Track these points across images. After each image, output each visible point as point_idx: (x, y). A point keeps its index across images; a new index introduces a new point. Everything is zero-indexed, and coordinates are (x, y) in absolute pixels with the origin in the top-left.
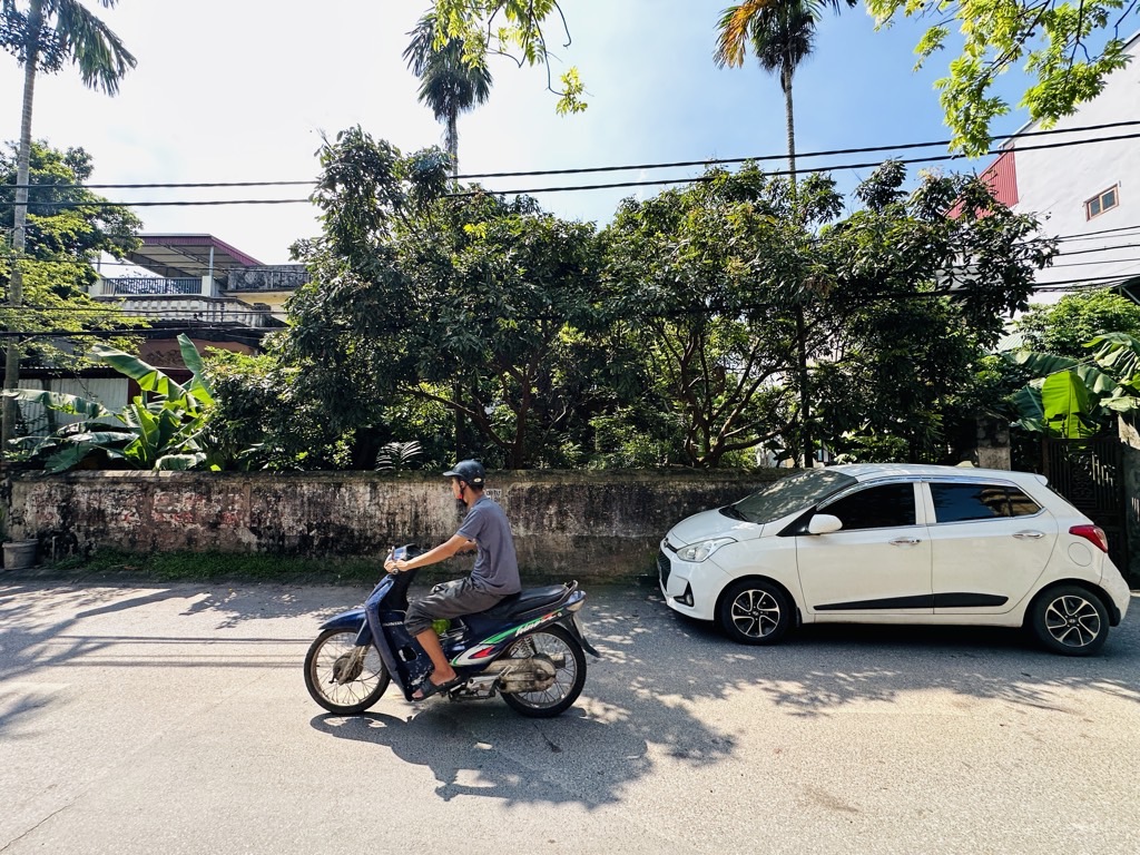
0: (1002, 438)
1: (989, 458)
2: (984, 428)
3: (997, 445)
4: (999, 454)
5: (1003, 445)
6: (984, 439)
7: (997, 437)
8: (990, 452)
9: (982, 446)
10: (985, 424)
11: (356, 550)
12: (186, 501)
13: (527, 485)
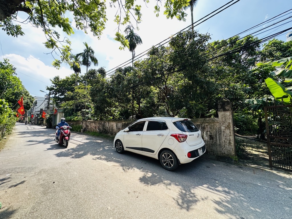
0: (227, 108)
1: (222, 115)
2: (220, 105)
3: (225, 110)
4: (226, 114)
5: (228, 110)
6: (220, 109)
7: (225, 107)
8: (223, 113)
9: (220, 111)
10: (221, 103)
11: (106, 133)
12: (93, 125)
13: (124, 123)
